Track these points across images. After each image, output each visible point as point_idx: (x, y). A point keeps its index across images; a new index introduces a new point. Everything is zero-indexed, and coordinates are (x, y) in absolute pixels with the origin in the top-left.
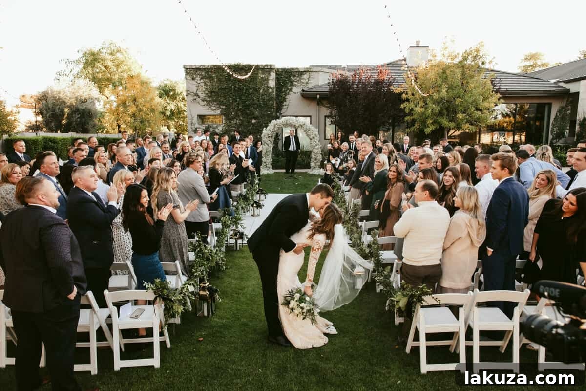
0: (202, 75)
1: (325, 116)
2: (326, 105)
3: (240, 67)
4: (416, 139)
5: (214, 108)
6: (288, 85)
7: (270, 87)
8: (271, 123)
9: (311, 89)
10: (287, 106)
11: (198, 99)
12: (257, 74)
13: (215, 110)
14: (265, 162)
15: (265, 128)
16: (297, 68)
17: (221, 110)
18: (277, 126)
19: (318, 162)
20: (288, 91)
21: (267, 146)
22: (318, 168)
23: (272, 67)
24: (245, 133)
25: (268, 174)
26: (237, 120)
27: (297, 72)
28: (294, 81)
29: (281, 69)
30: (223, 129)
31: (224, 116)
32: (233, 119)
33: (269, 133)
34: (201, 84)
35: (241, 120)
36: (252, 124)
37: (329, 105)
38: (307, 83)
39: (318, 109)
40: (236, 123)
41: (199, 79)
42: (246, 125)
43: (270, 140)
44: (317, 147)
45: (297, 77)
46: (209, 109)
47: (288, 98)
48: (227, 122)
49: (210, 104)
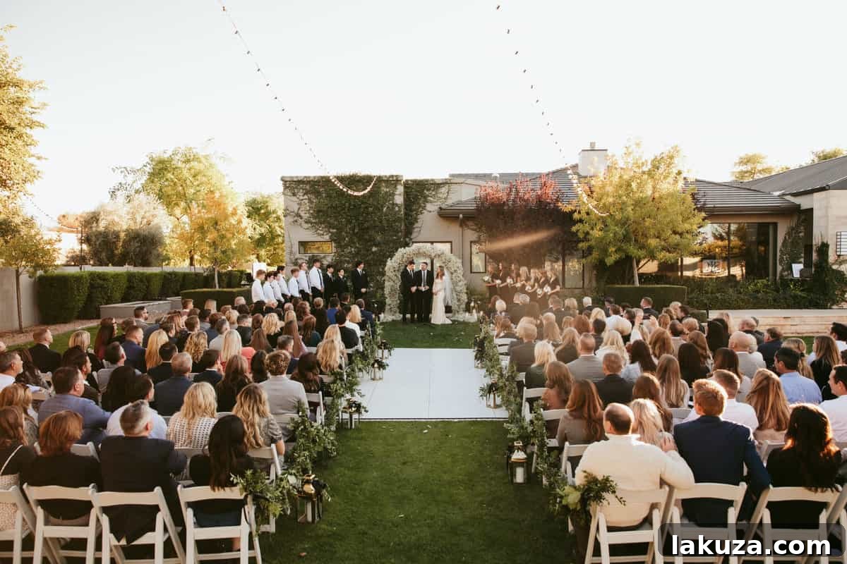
0: (306, 189)
1: (471, 242)
2: (472, 227)
3: (358, 178)
4: (595, 272)
5: (322, 232)
6: (421, 202)
7: (397, 205)
8: (398, 252)
9: (451, 206)
10: (419, 229)
11: (300, 221)
12: (379, 188)
13: (323, 235)
14: (389, 305)
15: (390, 259)
16: (432, 180)
17: (330, 234)
18: (405, 256)
19: (462, 304)
20: (421, 209)
21: (392, 283)
22: (461, 312)
23: (399, 179)
25: (393, 321)
26: (351, 247)
27: (432, 184)
28: (429, 196)
29: (411, 181)
31: (335, 243)
32: (346, 246)
33: (396, 265)
34: (304, 201)
35: (358, 248)
36: (373, 253)
37: (475, 227)
38: (446, 198)
39: (461, 232)
40: (350, 252)
41: (302, 194)
42: (364, 255)
43: (396, 275)
44: (460, 284)
45: (433, 191)
46: (314, 233)
47: (421, 218)
48: (339, 251)
49: (315, 227)
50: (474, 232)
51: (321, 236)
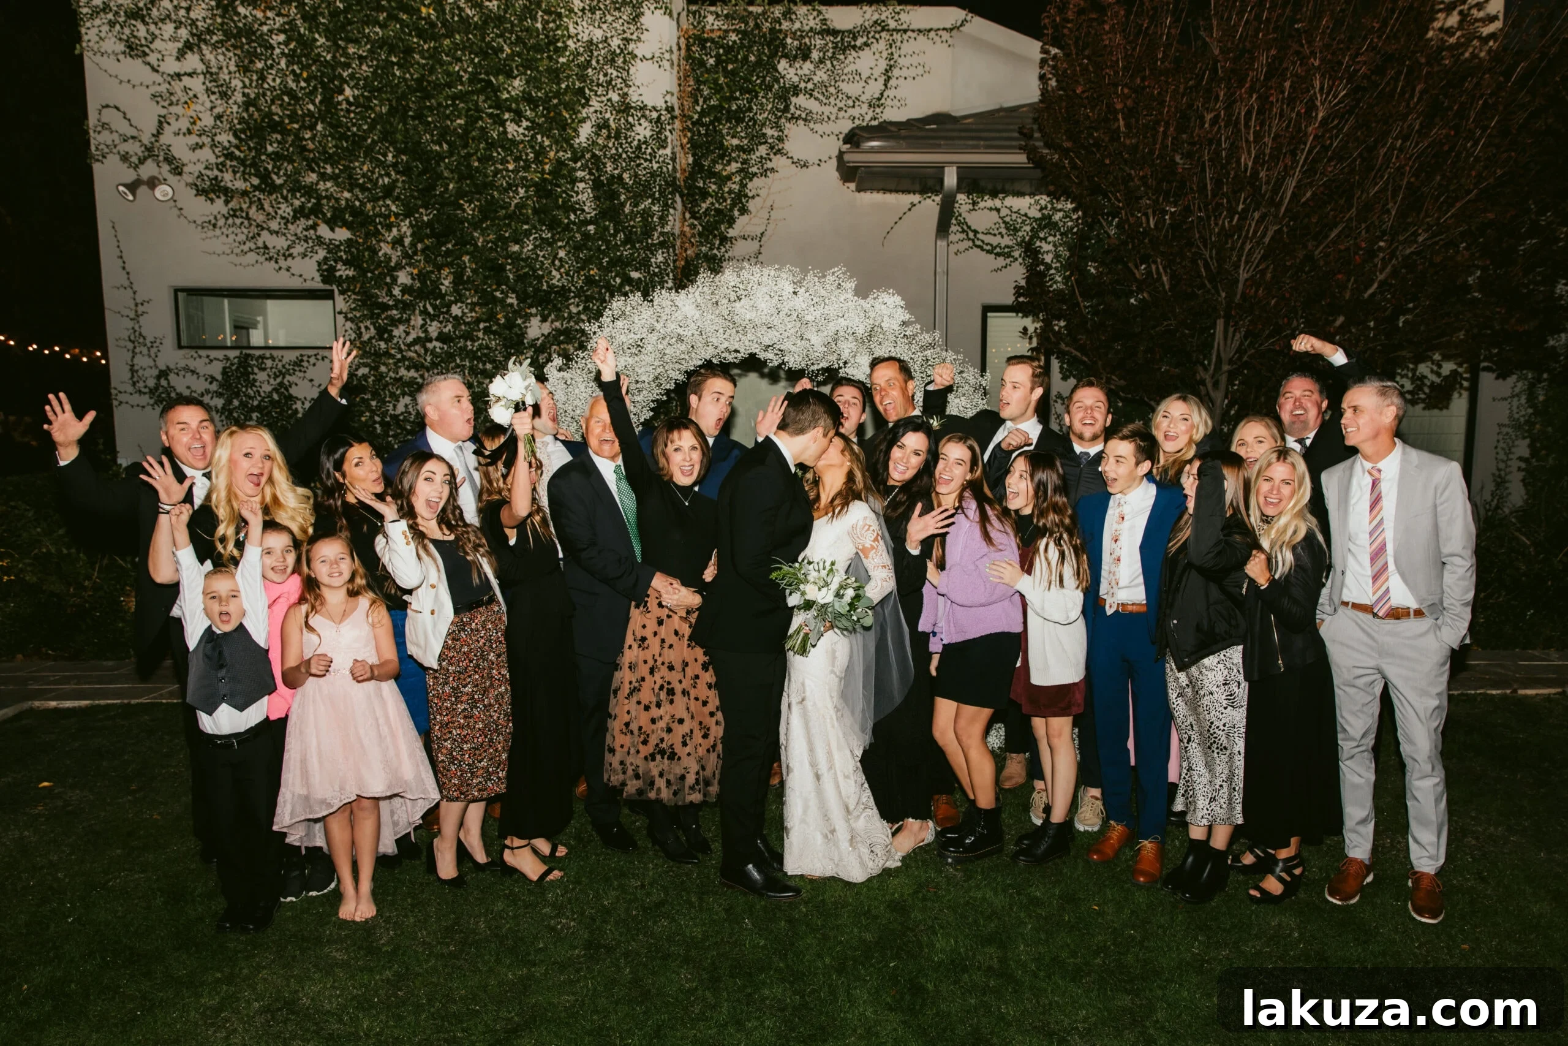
0: (194, 23)
1: (987, 309)
2: (995, 240)
5: (279, 243)
6: (763, 117)
7: (643, 109)
10: (754, 246)
13: (287, 255)
15: (558, 361)
17: (322, 253)
18: (650, 343)
20: (763, 150)
26: (427, 317)
27: (815, 32)
28: (798, 90)
29: (719, 13)
31: (347, 297)
32: (402, 311)
34: (187, 81)
35: (455, 320)
37: (1007, 240)
38: (876, 103)
39: (941, 262)
40: (423, 343)
41: (173, 48)
45: (818, 64)
46: (246, 248)
47: (762, 193)
48: (366, 337)
49: (247, 214)
50: (1001, 261)
51: (277, 262)
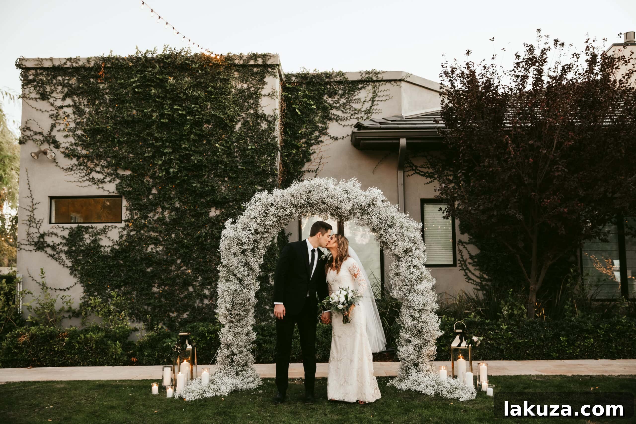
0: (70, 86)
1: (424, 202)
2: (425, 170)
3: (178, 61)
5: (100, 176)
6: (317, 119)
7: (264, 117)
8: (252, 201)
9: (381, 123)
11: (53, 152)
12: (226, 81)
13: (103, 182)
14: (228, 346)
15: (230, 220)
16: (340, 74)
17: (118, 181)
19: (426, 343)
20: (317, 133)
21: (235, 285)
23: (269, 62)
24: (187, 247)
26: (164, 208)
27: (340, 83)
28: (332, 107)
29: (297, 76)
30: (121, 237)
31: (128, 200)
32: (153, 206)
33: (245, 235)
34: (65, 109)
35: (177, 209)
36: (210, 220)
37: (431, 170)
38: (368, 112)
39: (401, 181)
40: (161, 220)
41: (61, 96)
42: (191, 224)
43: (246, 264)
44: (420, 287)
45: (342, 96)
46: (84, 179)
47: (317, 151)
48: (136, 217)
49: (87, 164)
50: (429, 180)
51: (98, 185)
